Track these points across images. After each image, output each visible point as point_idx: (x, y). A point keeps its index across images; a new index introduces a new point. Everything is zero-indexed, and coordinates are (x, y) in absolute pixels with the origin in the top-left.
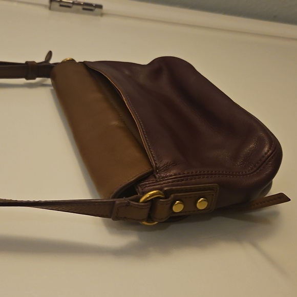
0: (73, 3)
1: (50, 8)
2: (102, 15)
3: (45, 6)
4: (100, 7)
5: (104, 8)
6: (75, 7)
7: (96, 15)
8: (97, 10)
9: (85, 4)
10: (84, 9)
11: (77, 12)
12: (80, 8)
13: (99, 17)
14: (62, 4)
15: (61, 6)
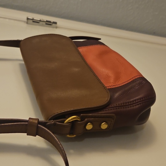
0: (40, 21)
1: (27, 23)
2: (56, 27)
3: (24, 22)
4: (56, 23)
5: (58, 23)
6: (41, 23)
7: (53, 27)
8: (54, 25)
9: (47, 21)
10: (46, 24)
11: (42, 25)
12: (44, 23)
13: (55, 29)
14: (34, 21)
15: (33, 22)
